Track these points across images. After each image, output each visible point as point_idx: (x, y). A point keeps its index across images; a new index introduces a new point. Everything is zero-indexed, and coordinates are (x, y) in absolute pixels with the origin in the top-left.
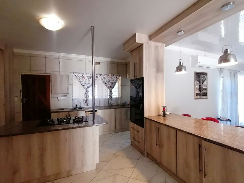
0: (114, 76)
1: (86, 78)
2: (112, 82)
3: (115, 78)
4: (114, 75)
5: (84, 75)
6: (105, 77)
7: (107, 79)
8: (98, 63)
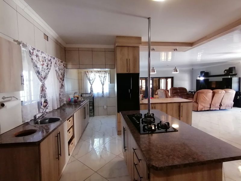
0: (63, 64)
1: (41, 59)
2: (61, 71)
3: (63, 67)
4: (62, 62)
5: (39, 54)
7: (58, 65)
8: (47, 37)
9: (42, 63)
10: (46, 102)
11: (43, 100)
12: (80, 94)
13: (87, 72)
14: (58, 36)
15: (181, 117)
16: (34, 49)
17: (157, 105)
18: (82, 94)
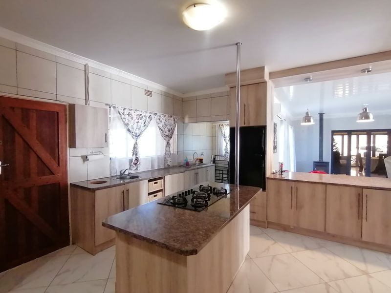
0: (172, 119)
1: (135, 117)
2: (169, 127)
3: (173, 122)
4: (171, 117)
5: (132, 112)
6: (161, 119)
7: (163, 121)
8: (148, 93)
9: (137, 121)
10: (137, 159)
11: (134, 158)
12: (213, 156)
13: (222, 125)
14: (166, 87)
15: (364, 220)
16: (124, 109)
17: (301, 184)
18: (216, 156)
